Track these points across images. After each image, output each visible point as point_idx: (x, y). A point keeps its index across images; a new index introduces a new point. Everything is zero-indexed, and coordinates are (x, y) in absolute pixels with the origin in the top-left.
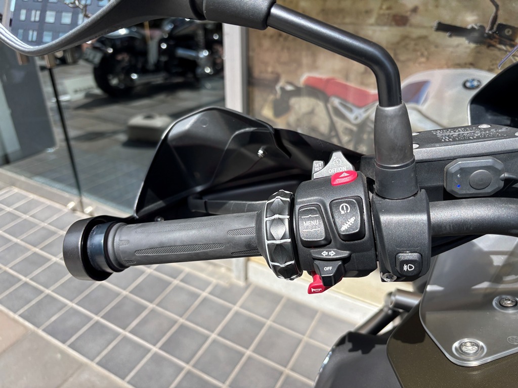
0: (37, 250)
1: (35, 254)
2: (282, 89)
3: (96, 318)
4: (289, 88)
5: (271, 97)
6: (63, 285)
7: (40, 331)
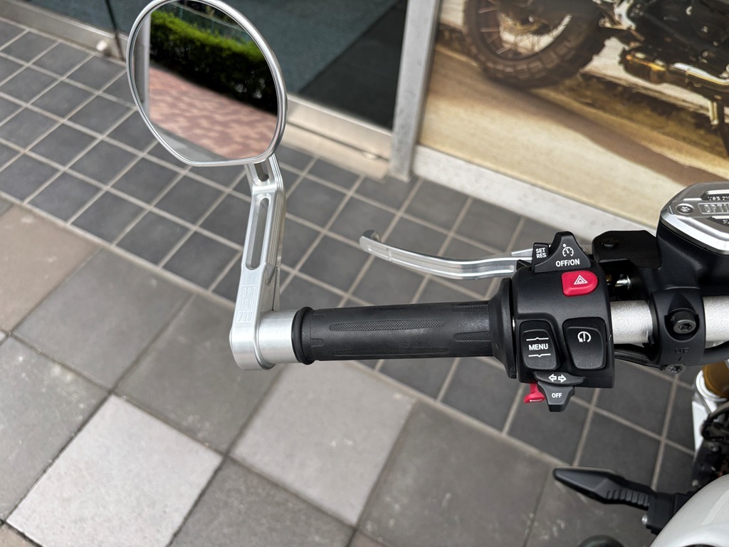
7: (114, 248)
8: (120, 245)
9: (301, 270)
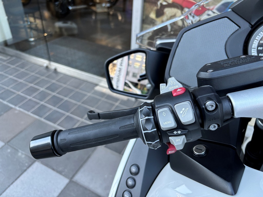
0: (32, 85)
1: (31, 87)
2: (161, 4)
3: (68, 114)
4: (165, 3)
5: (155, 8)
6: (48, 100)
8: (45, 118)
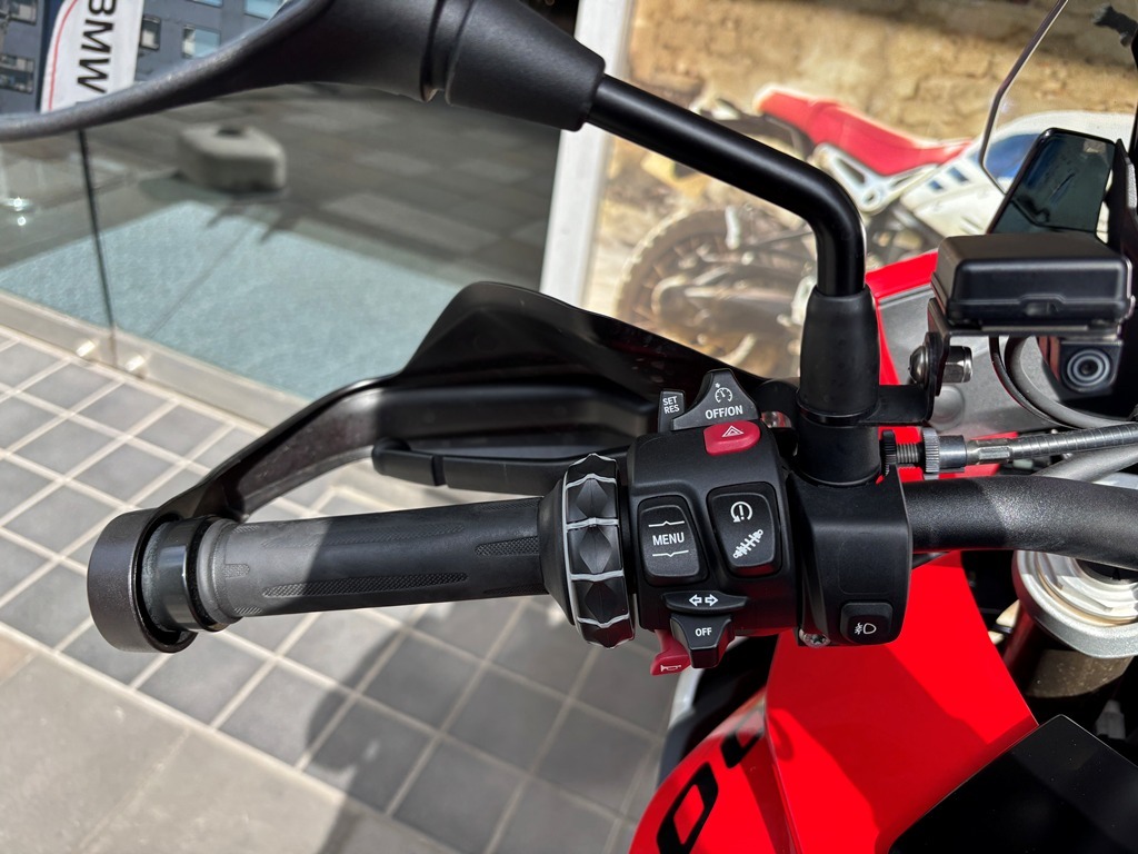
4: (723, 114)
7: (56, 655)
8: (68, 652)
9: (367, 693)
